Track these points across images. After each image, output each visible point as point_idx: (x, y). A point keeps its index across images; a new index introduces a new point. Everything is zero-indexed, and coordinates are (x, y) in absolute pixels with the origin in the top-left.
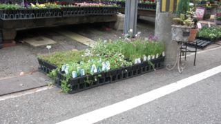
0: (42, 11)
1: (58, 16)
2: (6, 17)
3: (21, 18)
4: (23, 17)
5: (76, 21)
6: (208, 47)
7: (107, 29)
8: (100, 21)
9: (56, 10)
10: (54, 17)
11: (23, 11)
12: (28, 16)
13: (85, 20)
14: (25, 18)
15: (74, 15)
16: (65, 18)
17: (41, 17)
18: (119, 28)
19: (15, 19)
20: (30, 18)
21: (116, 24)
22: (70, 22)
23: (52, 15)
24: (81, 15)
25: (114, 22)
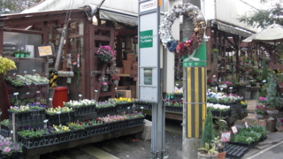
0: (66, 134)
1: (82, 137)
2: (31, 145)
3: (45, 145)
4: (47, 143)
5: (101, 138)
6: (246, 155)
7: (134, 140)
8: (126, 134)
9: (80, 131)
10: (78, 138)
11: (47, 137)
12: (52, 142)
13: (110, 136)
14: (50, 144)
15: (99, 133)
16: (90, 138)
17: (65, 141)
18: (147, 138)
19: (39, 146)
20: (55, 143)
21: (144, 134)
22: (94, 140)
23: (76, 137)
24: (106, 132)
25: (141, 133)
